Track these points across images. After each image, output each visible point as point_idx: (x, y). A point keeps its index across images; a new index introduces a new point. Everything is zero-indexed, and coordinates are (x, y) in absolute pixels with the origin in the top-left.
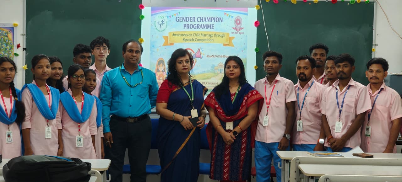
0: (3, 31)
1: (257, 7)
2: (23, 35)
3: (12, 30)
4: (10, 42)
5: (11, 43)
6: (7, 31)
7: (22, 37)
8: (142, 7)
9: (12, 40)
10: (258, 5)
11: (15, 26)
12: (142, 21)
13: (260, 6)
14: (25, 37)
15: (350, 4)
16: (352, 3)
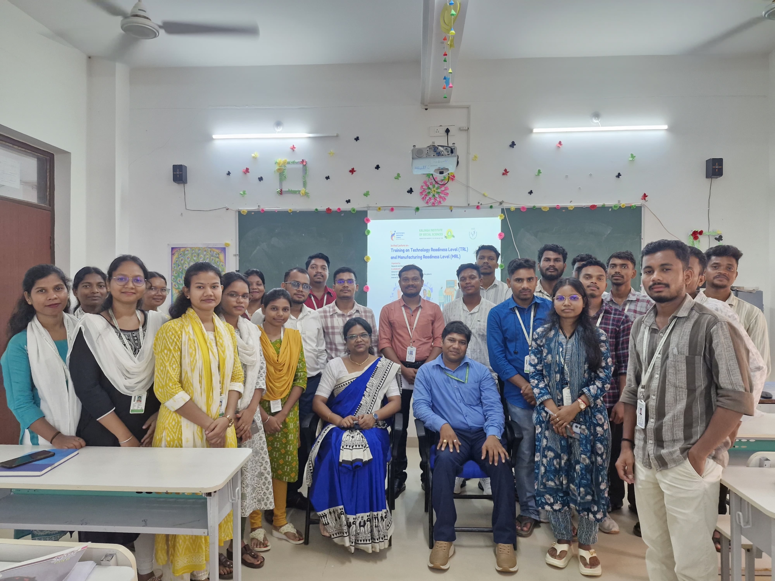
0: (214, 251)
1: (501, 216)
2: (235, 255)
3: (223, 250)
4: (221, 263)
5: (222, 266)
6: (217, 251)
7: (235, 257)
8: (368, 220)
9: (224, 261)
10: (502, 214)
11: (227, 246)
12: (369, 237)
13: (504, 214)
14: (238, 257)
15: (612, 210)
16: (615, 209)
